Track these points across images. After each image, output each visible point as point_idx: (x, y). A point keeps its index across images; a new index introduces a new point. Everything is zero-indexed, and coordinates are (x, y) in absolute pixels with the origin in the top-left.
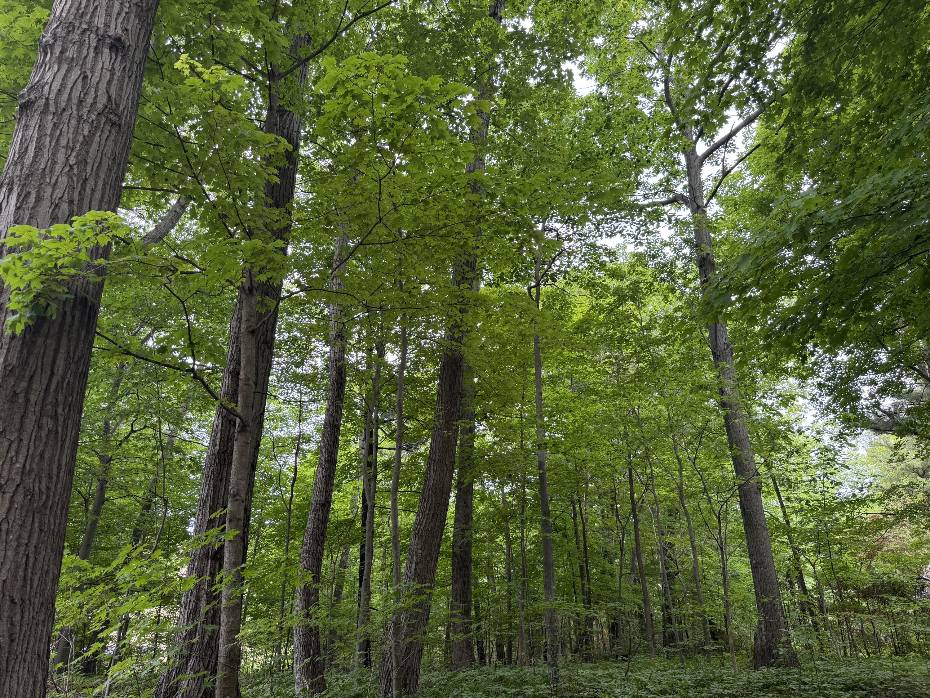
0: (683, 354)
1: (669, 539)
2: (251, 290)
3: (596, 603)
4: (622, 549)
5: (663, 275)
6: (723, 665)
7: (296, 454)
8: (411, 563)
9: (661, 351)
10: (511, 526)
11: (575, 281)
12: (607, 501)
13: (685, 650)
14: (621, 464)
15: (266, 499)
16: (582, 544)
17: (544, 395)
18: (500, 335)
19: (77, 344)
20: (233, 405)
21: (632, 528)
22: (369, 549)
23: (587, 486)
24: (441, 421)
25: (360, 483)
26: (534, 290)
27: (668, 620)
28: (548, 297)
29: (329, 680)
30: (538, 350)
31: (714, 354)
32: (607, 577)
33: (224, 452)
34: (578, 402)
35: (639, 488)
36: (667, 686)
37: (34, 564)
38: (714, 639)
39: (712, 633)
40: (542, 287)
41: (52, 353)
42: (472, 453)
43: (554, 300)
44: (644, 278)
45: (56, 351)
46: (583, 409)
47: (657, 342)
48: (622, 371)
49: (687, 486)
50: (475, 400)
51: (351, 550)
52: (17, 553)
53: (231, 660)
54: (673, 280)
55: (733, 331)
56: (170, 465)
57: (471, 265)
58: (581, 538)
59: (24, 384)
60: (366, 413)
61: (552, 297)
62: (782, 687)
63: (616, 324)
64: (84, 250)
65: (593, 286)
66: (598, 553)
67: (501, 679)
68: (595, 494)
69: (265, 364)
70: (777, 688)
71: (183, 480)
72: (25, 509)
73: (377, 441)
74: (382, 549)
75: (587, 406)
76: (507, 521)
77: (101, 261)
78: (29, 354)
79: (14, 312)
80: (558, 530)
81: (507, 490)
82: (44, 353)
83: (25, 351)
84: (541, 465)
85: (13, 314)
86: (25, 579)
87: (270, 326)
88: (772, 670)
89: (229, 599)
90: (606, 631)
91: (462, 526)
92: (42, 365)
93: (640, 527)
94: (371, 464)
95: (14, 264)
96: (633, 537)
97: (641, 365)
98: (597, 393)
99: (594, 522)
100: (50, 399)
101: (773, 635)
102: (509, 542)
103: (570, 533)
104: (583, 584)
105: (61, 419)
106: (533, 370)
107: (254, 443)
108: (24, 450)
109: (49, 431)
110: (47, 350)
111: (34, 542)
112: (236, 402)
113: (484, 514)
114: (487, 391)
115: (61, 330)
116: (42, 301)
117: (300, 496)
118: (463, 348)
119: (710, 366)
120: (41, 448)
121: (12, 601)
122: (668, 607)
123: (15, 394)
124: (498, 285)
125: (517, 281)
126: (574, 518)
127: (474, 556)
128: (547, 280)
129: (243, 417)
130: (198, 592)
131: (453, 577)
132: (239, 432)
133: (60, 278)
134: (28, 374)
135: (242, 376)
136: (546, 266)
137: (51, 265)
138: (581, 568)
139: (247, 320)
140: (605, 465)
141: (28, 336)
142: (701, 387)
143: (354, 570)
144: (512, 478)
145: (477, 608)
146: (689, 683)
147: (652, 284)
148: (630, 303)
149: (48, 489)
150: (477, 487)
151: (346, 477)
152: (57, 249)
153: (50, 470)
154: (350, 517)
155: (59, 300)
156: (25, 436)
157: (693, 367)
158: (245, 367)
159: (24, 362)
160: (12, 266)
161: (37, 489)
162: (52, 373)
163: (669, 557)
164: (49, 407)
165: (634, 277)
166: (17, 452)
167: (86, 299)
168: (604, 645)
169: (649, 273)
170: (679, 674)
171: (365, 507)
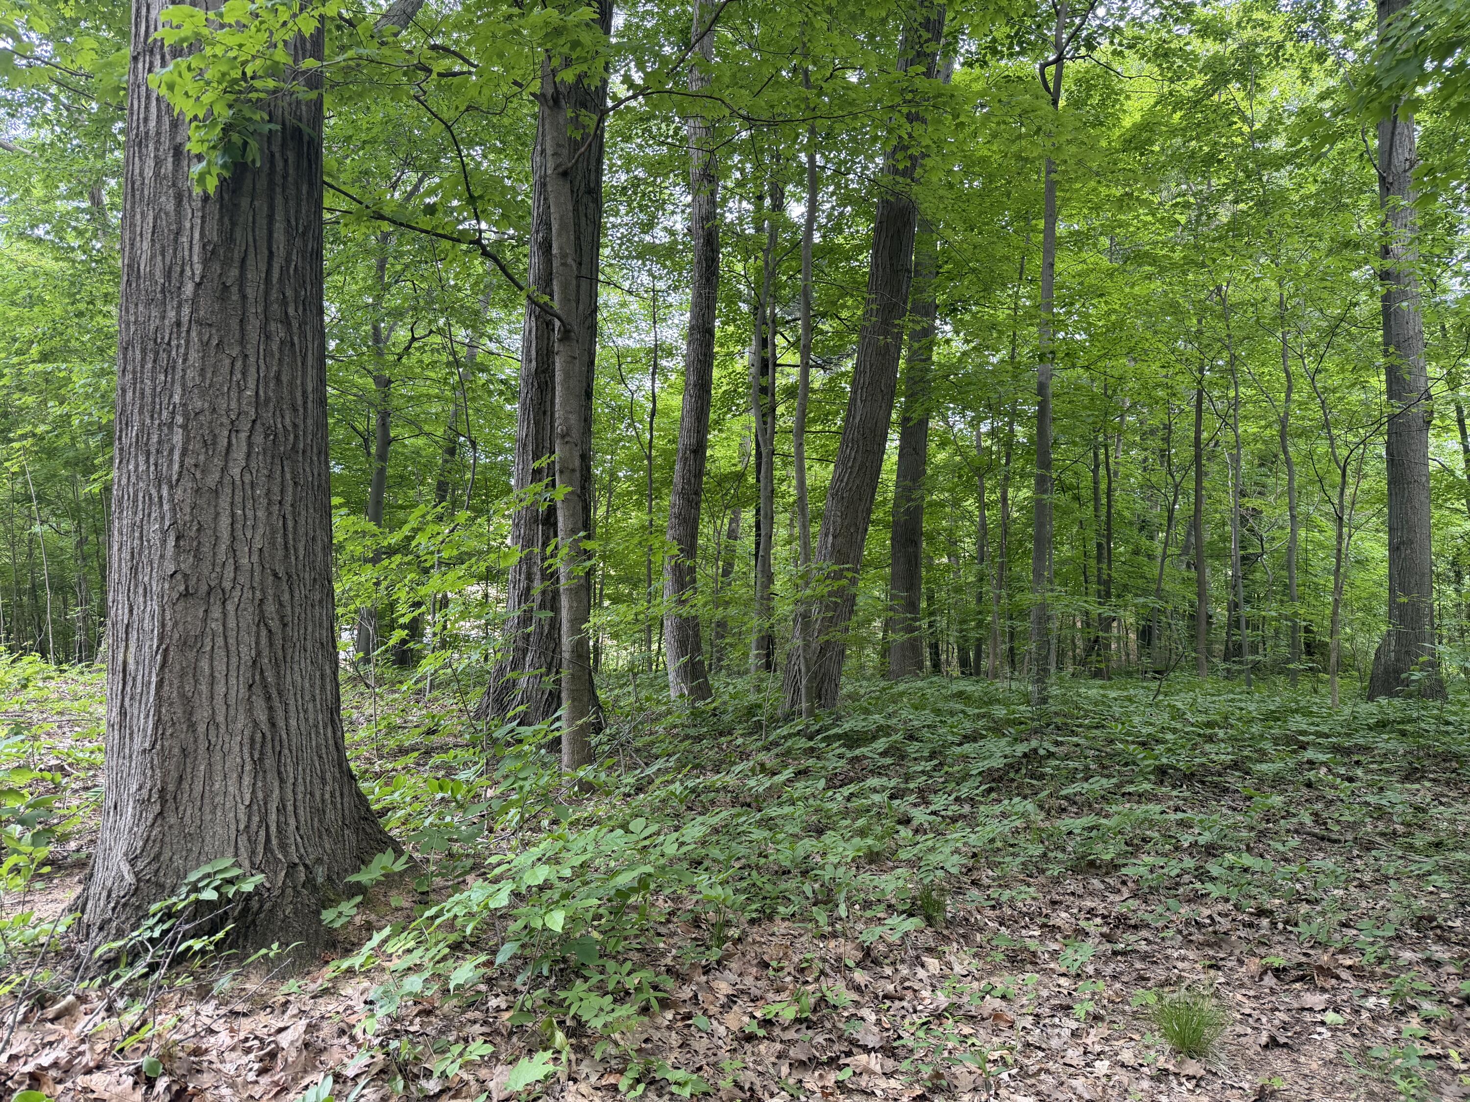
0: (1324, 182)
1: (1253, 502)
2: (556, 100)
3: (1119, 596)
4: (1170, 519)
5: (1304, 27)
6: (1316, 692)
7: (654, 374)
8: (826, 535)
9: (1282, 178)
10: (988, 484)
11: (1130, 47)
12: (1155, 443)
13: (1256, 667)
14: (1185, 384)
15: (617, 441)
16: (1104, 510)
17: (1059, 266)
18: (984, 161)
19: (299, 205)
20: (547, 298)
21: (1193, 485)
22: (766, 514)
23: (1122, 420)
24: (874, 319)
25: (751, 419)
26: (1052, 69)
27: (1235, 623)
28: (1078, 81)
29: (716, 684)
30: (1051, 186)
31: (1382, 180)
32: (1142, 559)
33: (544, 372)
34: (1120, 279)
35: (1210, 423)
36: (1217, 717)
37: (295, 528)
38: (1309, 653)
39: (1308, 645)
40: (1068, 63)
41: (265, 222)
42: (928, 370)
43: (1089, 88)
44: (1266, 34)
45: (271, 218)
46: (1127, 290)
47: (1277, 162)
48: (1204, 218)
49: (1297, 418)
50: (936, 281)
51: (743, 515)
52: (270, 513)
53: (580, 656)
54: (1323, 35)
55: (1429, 133)
56: (473, 391)
57: (934, 27)
58: (1104, 501)
59: (235, 272)
60: (756, 308)
61: (1085, 83)
62: (1408, 727)
63: (1204, 129)
64: (280, 45)
65: (1166, 55)
66: (1131, 523)
67: (960, 695)
68: (1135, 432)
69: (590, 229)
70: (1401, 727)
71: (495, 412)
72: (269, 453)
73: (774, 354)
74: (788, 515)
75: (1133, 285)
76: (981, 477)
77: (309, 63)
78: (233, 224)
79: (200, 157)
80: (1064, 488)
81: (985, 428)
82: (254, 222)
83: (226, 220)
84: (1042, 389)
85: (199, 161)
86: (286, 548)
87: (593, 163)
88: (1397, 702)
89: (569, 578)
90: (1132, 636)
91: (908, 483)
92: (255, 240)
93: (1206, 484)
94: (766, 390)
95: (180, 76)
96: (1192, 499)
97: (1242, 206)
98: (1154, 261)
99: (1127, 477)
100: (274, 295)
101: (1407, 653)
102: (983, 506)
103: (1086, 493)
104: (1099, 570)
105: (295, 324)
106: (1041, 224)
107: (586, 358)
108: (253, 370)
109: (282, 342)
110: (258, 218)
111: (289, 498)
112: (551, 295)
113: (945, 466)
114: (956, 264)
115: (271, 183)
116: (235, 137)
117: (664, 437)
118: (915, 188)
119: (1373, 203)
120: (275, 368)
121: (275, 575)
122: (1236, 605)
123: (226, 288)
124: (984, 64)
125: (1022, 53)
126: (1095, 471)
127: (926, 526)
128: (1077, 49)
129: (564, 318)
130: (529, 568)
131: (894, 555)
132: (560, 340)
133: (254, 95)
134: (237, 256)
135: (555, 251)
136: (1077, 21)
137: (236, 74)
138: (1099, 545)
139: (555, 154)
140: (1158, 385)
141: (226, 197)
142: (1347, 244)
143: (748, 542)
144: (993, 409)
145: (930, 598)
146: (1254, 714)
147: (1281, 47)
148: (1234, 86)
149: (295, 426)
150: (935, 424)
151: (730, 410)
152: (241, 46)
153: (293, 398)
154: (739, 468)
155: (260, 134)
156: (251, 351)
157: (1341, 207)
158: (559, 235)
159: (229, 239)
160: (178, 79)
161: (280, 426)
162: (271, 253)
163: (1251, 530)
164: (276, 306)
165: (1247, 34)
166: (244, 374)
167: (300, 130)
168: (1128, 655)
169: (1278, 21)
170: (1241, 700)
171: (759, 455)
